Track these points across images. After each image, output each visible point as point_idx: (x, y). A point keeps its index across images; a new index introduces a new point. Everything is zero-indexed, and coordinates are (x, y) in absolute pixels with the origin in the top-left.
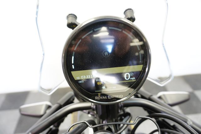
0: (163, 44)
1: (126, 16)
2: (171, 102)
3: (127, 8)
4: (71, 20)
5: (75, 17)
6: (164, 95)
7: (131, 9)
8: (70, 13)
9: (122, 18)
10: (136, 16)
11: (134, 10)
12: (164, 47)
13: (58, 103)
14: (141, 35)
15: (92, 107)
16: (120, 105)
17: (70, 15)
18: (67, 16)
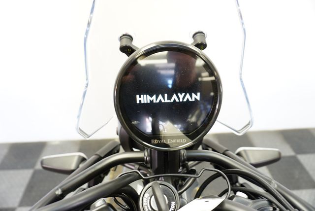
0: (241, 79)
1: (195, 41)
2: (253, 161)
3: (197, 31)
4: (125, 42)
5: (131, 38)
6: (245, 151)
7: (202, 32)
8: (124, 33)
9: (189, 45)
10: (208, 41)
11: (205, 34)
12: (242, 82)
13: (96, 155)
14: (211, 66)
15: (145, 158)
16: (183, 158)
17: (124, 35)
18: (121, 37)
